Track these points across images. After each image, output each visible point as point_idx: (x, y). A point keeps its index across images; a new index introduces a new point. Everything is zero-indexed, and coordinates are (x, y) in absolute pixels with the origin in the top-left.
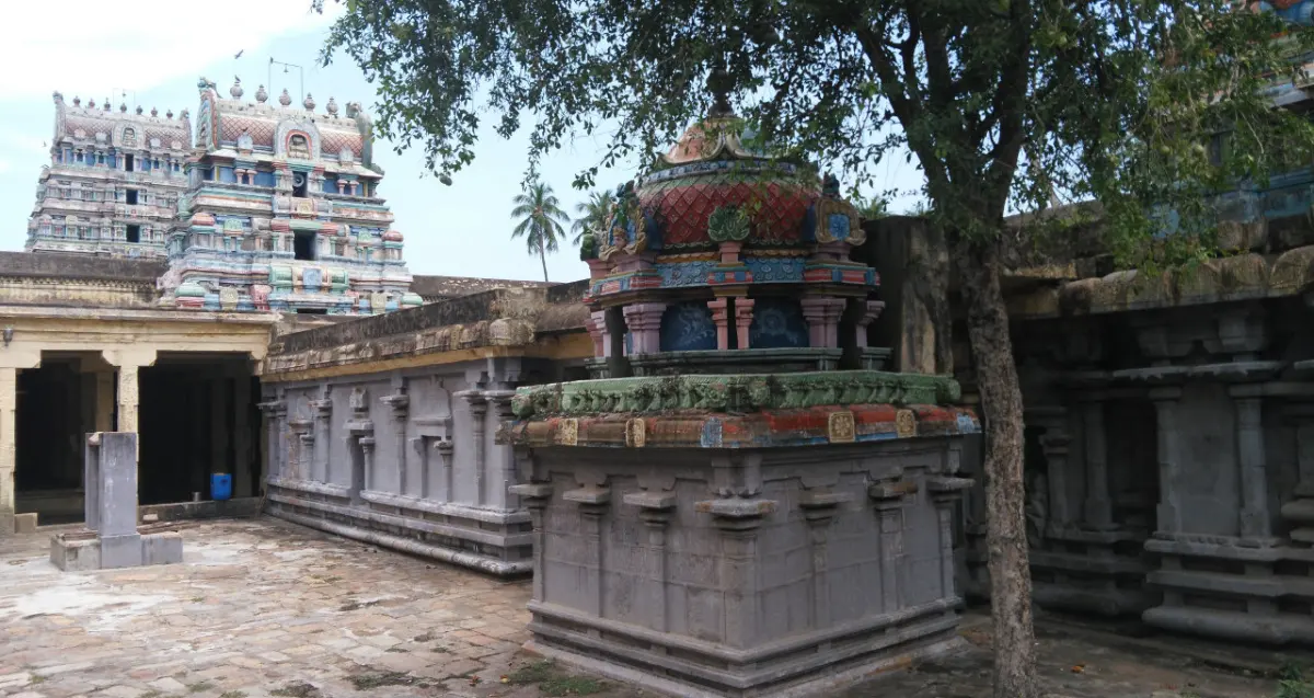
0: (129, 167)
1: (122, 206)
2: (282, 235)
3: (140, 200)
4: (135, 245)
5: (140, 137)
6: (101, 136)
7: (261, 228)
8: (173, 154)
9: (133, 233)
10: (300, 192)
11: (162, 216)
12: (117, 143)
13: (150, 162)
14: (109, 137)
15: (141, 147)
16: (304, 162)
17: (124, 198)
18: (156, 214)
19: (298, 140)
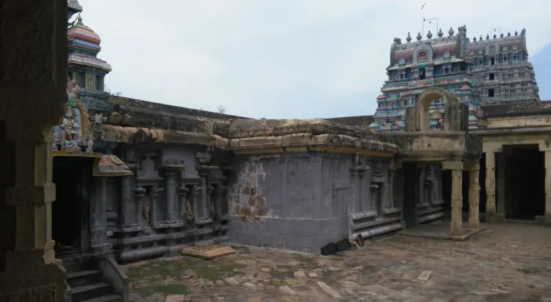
0: (493, 63)
1: (488, 81)
2: (411, 98)
3: (496, 77)
4: (491, 98)
5: (497, 48)
6: (481, 52)
7: (403, 97)
8: (513, 52)
9: (491, 93)
10: (423, 77)
11: (506, 82)
12: (487, 53)
13: (501, 58)
14: (484, 52)
15: (498, 53)
16: (423, 64)
17: (488, 78)
18: (502, 82)
19: (423, 54)
